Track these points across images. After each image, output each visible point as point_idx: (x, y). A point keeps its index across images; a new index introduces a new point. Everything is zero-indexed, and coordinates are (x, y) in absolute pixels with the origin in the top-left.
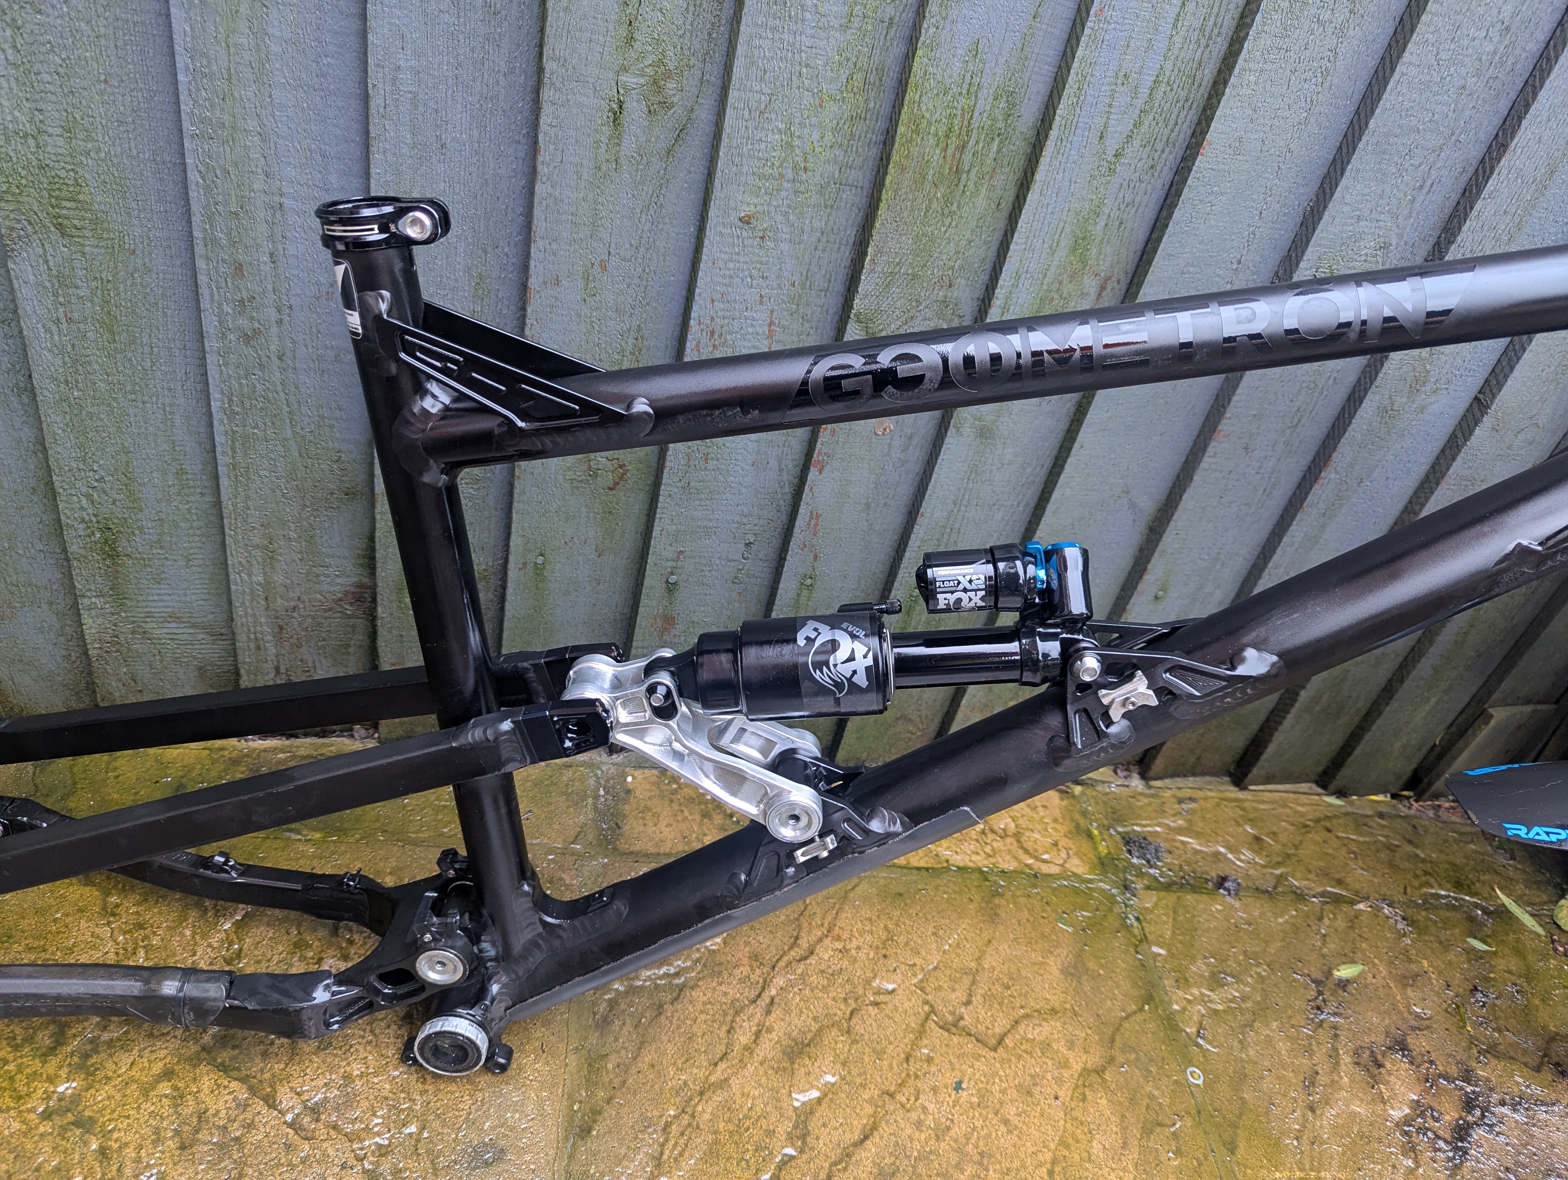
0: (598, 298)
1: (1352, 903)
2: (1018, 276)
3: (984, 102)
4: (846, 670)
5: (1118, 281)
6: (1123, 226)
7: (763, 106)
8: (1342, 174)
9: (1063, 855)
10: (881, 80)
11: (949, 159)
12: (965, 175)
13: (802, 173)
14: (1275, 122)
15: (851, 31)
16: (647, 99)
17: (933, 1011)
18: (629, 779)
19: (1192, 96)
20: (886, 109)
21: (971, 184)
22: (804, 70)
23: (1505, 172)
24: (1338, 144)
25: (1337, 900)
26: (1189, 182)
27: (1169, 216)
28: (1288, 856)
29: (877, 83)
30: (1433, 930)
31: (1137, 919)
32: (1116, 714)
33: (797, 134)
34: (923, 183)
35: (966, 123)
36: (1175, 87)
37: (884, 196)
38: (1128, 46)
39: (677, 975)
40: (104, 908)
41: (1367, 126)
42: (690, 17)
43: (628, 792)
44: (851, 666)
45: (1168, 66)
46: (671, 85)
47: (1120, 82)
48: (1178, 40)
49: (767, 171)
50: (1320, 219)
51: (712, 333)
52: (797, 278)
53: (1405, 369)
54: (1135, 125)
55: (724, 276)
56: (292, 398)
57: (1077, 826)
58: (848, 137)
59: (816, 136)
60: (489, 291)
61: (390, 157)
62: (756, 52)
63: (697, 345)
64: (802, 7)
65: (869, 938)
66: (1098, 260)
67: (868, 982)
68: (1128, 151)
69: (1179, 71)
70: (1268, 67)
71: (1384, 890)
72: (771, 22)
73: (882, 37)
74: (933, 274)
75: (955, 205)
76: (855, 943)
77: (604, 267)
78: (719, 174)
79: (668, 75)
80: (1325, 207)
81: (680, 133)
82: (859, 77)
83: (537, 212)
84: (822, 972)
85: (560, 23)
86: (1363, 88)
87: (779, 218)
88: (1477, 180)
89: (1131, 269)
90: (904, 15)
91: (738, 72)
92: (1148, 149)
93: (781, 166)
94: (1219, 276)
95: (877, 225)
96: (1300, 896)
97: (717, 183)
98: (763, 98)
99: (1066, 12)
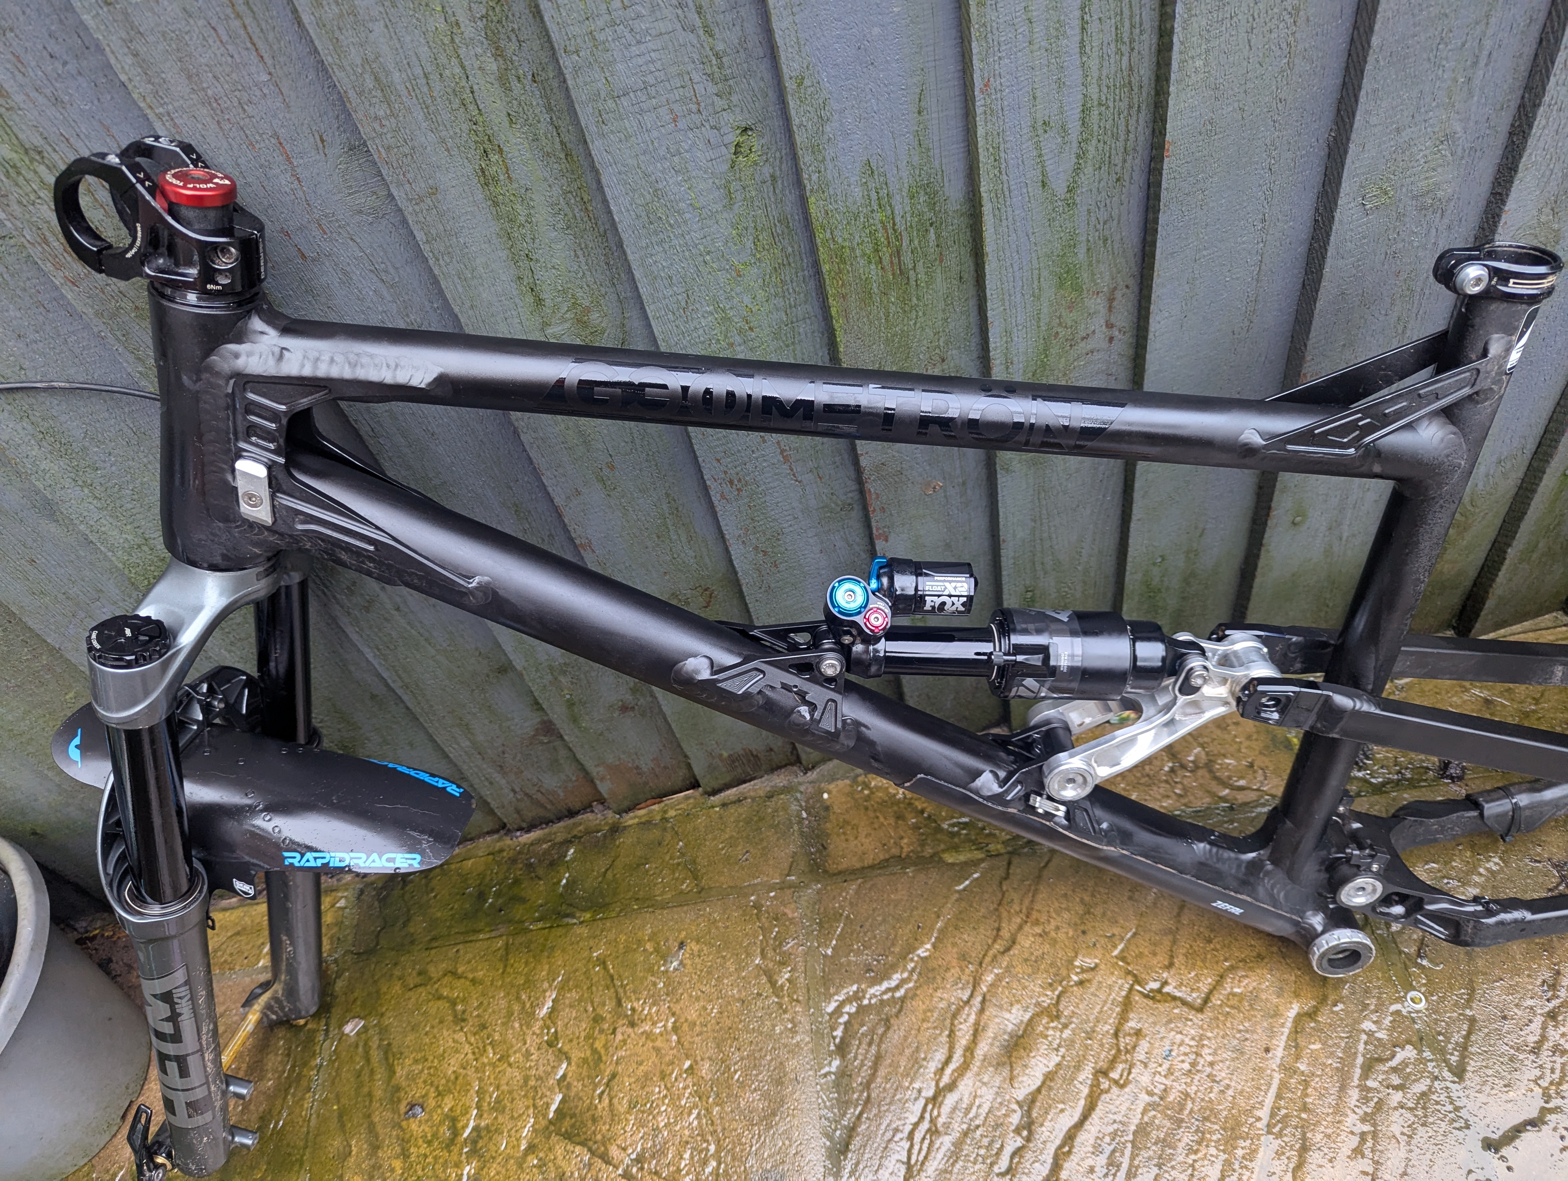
0: (619, 489)
2: (1008, 332)
3: (901, 205)
5: (1127, 287)
6: (1109, 242)
7: (683, 304)
8: (1357, 101)
10: (788, 227)
11: (888, 267)
12: (912, 272)
13: (749, 333)
14: (1250, 85)
15: (736, 206)
17: (1135, 980)
18: (826, 796)
19: (1136, 101)
21: (922, 277)
22: (708, 257)
24: (1344, 65)
26: (1164, 185)
27: (1156, 221)
29: (786, 231)
33: (728, 307)
34: (871, 298)
35: (890, 231)
36: (1111, 104)
37: (836, 326)
38: (1035, 98)
39: (897, 988)
40: (455, 1016)
41: (1369, 46)
42: (582, 259)
43: (827, 809)
45: (1093, 91)
46: (595, 316)
47: (1040, 132)
48: (1093, 64)
50: (1346, 152)
51: (731, 482)
54: (1078, 157)
55: (718, 439)
58: (780, 285)
59: (747, 300)
60: (529, 512)
62: (654, 268)
63: (723, 496)
64: (678, 212)
65: (1066, 915)
66: (1093, 281)
67: (1071, 962)
68: (1083, 179)
69: (1108, 87)
70: (1214, 43)
72: (654, 239)
73: (771, 194)
74: (920, 359)
75: (914, 300)
76: (1053, 923)
77: (612, 467)
79: (587, 310)
80: (1348, 139)
82: (764, 237)
84: (1026, 960)
85: (474, 320)
88: (1553, 28)
89: (1136, 271)
90: (783, 166)
91: (645, 290)
92: (1105, 168)
93: (726, 336)
94: (1244, 243)
95: (841, 349)
98: (680, 297)
99: (950, 91)
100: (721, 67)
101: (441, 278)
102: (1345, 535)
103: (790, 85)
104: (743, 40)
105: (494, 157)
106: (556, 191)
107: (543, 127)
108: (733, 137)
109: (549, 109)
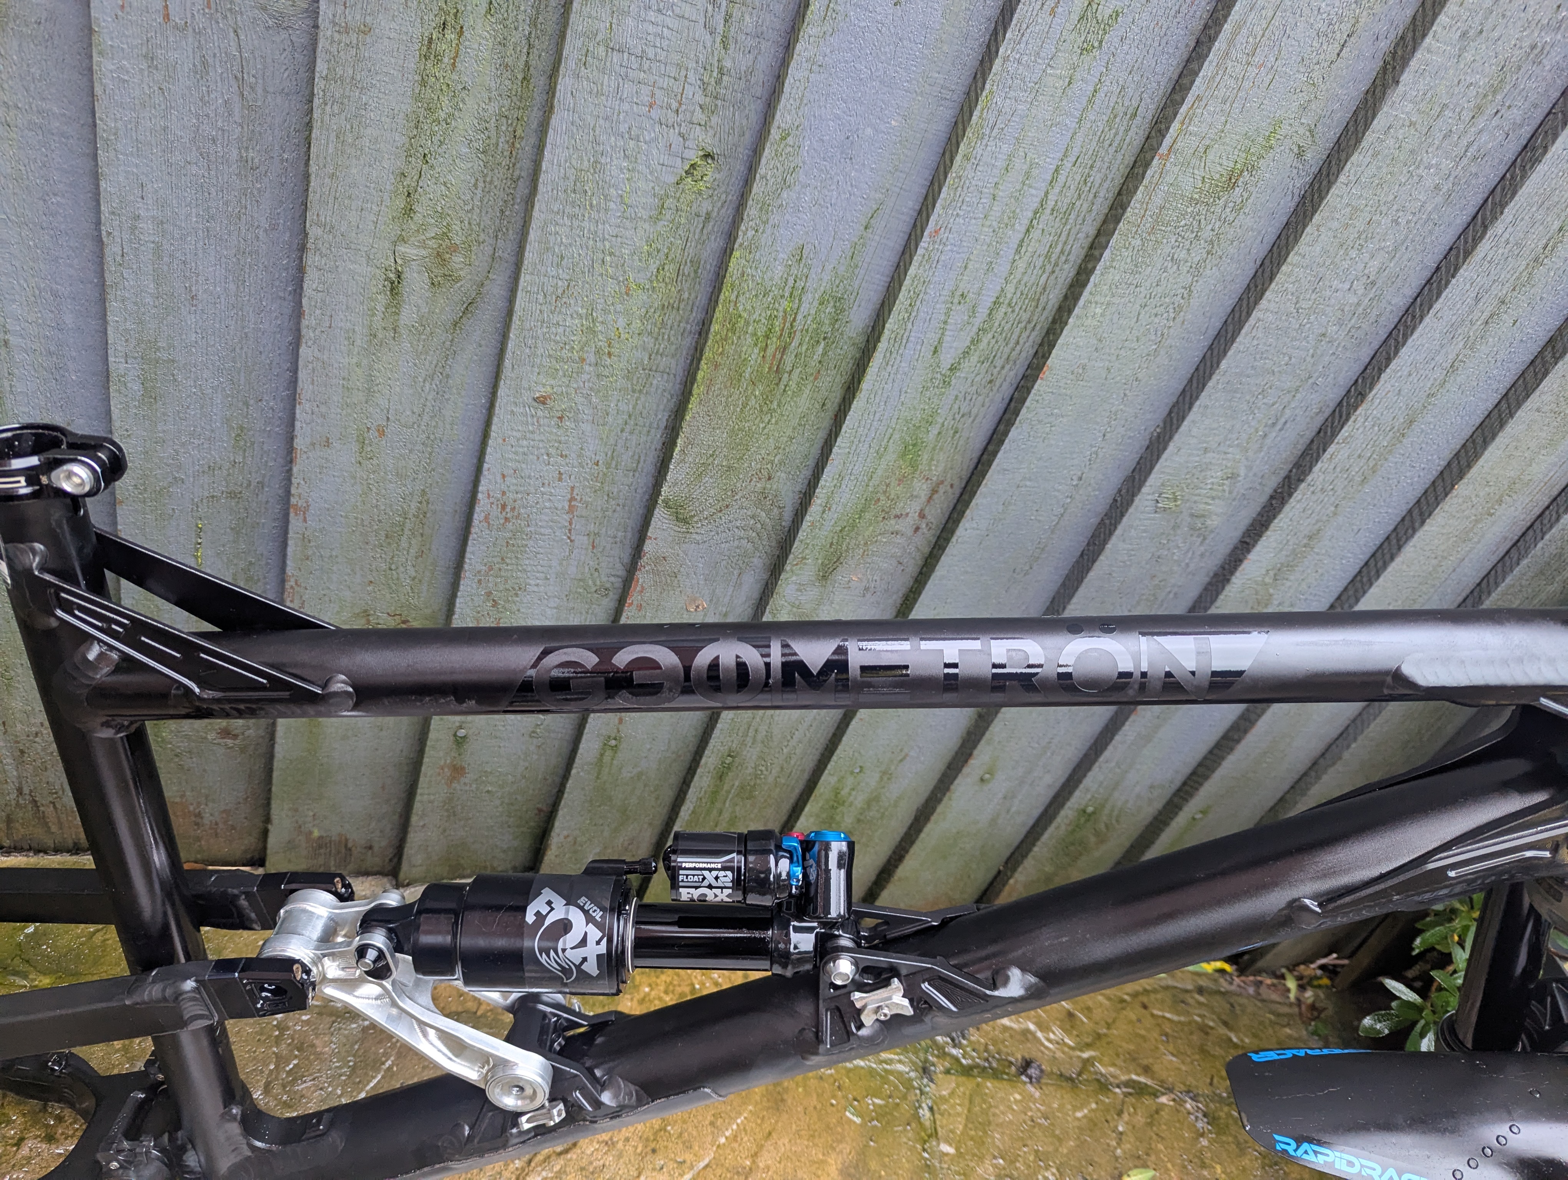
0: (375, 462)
1: (1155, 1094)
2: (841, 477)
3: (809, 305)
5: (952, 486)
6: (958, 435)
7: (560, 291)
8: (1190, 408)
10: (696, 272)
11: (769, 359)
12: (786, 375)
13: (606, 357)
14: (1122, 352)
15: (662, 223)
16: (429, 270)
19: (1035, 318)
20: (702, 299)
21: (793, 385)
22: (608, 258)
23: (1361, 419)
24: (1189, 376)
25: (1140, 1090)
26: (1027, 403)
27: (1006, 433)
28: (1099, 1036)
29: (692, 275)
30: (1233, 1129)
31: (931, 1109)
32: (868, 1018)
33: (600, 319)
34: (739, 380)
35: (788, 325)
36: (1017, 310)
37: (695, 391)
38: (966, 267)
41: (1218, 366)
42: (479, 192)
45: (1010, 289)
46: (458, 259)
47: (956, 301)
48: (1021, 265)
49: (565, 353)
50: (1165, 449)
51: (504, 507)
52: (601, 458)
54: (972, 342)
55: (516, 453)
58: (659, 325)
59: (622, 322)
60: (253, 443)
61: (130, 306)
62: (552, 239)
63: (486, 518)
64: (605, 197)
66: (930, 465)
68: (965, 365)
69: (1022, 294)
70: (1116, 300)
71: (1190, 1080)
72: (568, 209)
73: (698, 231)
74: (750, 466)
75: (775, 403)
77: (381, 433)
78: (509, 354)
79: (454, 249)
80: (1171, 438)
81: (469, 307)
82: (671, 268)
83: (302, 375)
85: (326, 190)
86: (1219, 325)
87: (579, 399)
89: (965, 475)
90: (723, 211)
91: (530, 256)
92: (986, 365)
93: (582, 349)
94: (1059, 491)
95: (687, 418)
96: (1103, 1085)
97: (507, 363)
98: (560, 283)
99: (901, 224)
100: (719, 82)
101: (316, 125)
102: (1014, 809)
103: (775, 134)
104: (750, 71)
105: (450, 35)
106: (493, 108)
107: (516, 37)
108: (693, 156)
109: (534, 23)
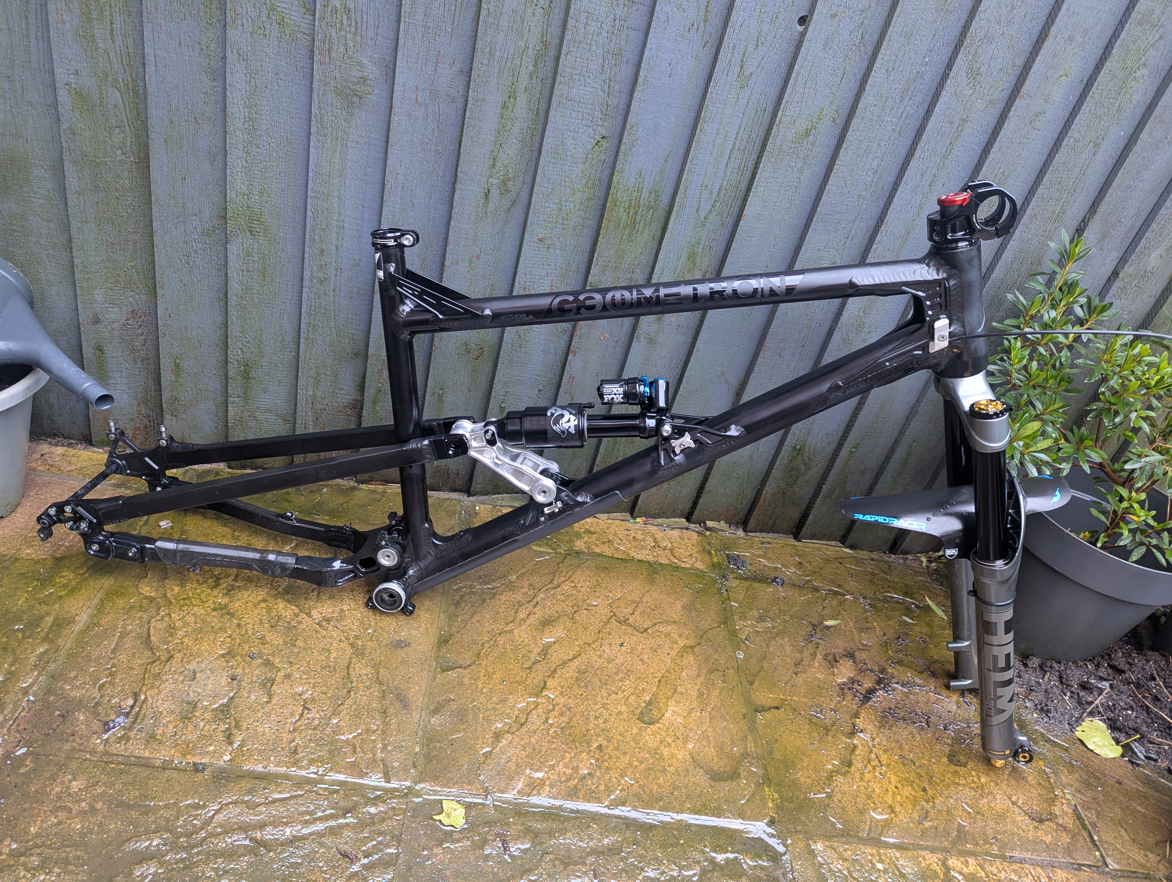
0: (475, 271)
1: (844, 595)
2: (663, 269)
3: (645, 194)
4: (566, 426)
6: (711, 249)
7: (549, 193)
8: (809, 229)
9: (694, 560)
11: (630, 217)
12: (637, 225)
13: (566, 221)
14: (776, 208)
15: (587, 164)
16: (500, 188)
17: (615, 615)
18: (477, 508)
19: (737, 195)
20: (603, 195)
21: (641, 228)
22: (567, 179)
23: (884, 232)
24: (806, 218)
25: (836, 593)
26: (738, 231)
27: (731, 246)
28: (815, 572)
29: (599, 185)
30: (885, 611)
31: (727, 590)
32: (678, 451)
33: (564, 205)
34: (619, 227)
35: (637, 203)
36: (729, 191)
37: (601, 232)
38: (706, 174)
39: (493, 589)
42: (519, 157)
44: (568, 424)
45: (725, 183)
46: (511, 183)
47: (703, 189)
48: (728, 172)
49: (550, 219)
50: (801, 250)
51: (525, 288)
52: (563, 266)
53: (852, 320)
54: (712, 206)
55: (531, 264)
56: (336, 309)
57: (704, 549)
58: (586, 207)
59: (572, 206)
60: (427, 266)
61: (391, 208)
62: (546, 172)
64: (566, 155)
65: (588, 583)
66: (701, 264)
67: (585, 600)
68: (711, 217)
69: (730, 185)
70: (769, 184)
71: (863, 591)
72: (552, 160)
73: (601, 167)
74: (625, 267)
75: (634, 237)
76: (580, 584)
77: (478, 258)
78: (529, 220)
79: (509, 179)
80: (803, 244)
81: (514, 203)
82: (591, 182)
83: (450, 233)
84: (563, 594)
85: (465, 159)
86: (815, 194)
87: (555, 239)
88: (873, 235)
89: (717, 268)
90: (610, 158)
91: (538, 179)
92: (720, 216)
93: (556, 218)
95: (599, 245)
96: (816, 589)
97: (528, 224)
98: (549, 190)
99: (679, 160)
100: (607, 109)
101: (464, 135)
103: (628, 127)
104: (618, 105)
105: (512, 100)
106: (526, 125)
107: (534, 99)
108: (598, 137)
109: (541, 94)
